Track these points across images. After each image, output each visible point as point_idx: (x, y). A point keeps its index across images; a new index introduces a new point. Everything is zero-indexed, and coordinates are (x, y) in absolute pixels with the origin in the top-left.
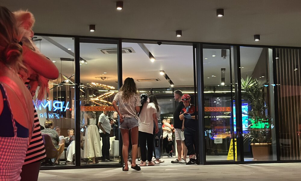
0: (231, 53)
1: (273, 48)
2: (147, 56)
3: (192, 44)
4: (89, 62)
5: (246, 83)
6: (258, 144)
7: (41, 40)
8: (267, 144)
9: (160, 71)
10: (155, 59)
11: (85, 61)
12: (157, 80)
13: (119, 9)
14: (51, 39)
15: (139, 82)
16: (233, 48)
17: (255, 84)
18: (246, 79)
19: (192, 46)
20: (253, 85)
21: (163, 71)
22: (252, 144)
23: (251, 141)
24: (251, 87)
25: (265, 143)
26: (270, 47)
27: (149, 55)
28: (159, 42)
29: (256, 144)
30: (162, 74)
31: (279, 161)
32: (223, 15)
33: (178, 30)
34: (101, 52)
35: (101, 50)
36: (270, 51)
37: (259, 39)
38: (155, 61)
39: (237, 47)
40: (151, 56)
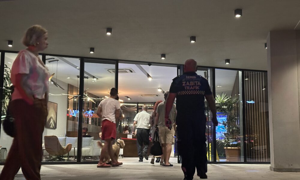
0: (208, 73)
1: (243, 71)
2: (146, 76)
3: (176, 66)
4: (100, 80)
5: (221, 98)
6: (230, 148)
7: (58, 60)
8: (237, 148)
9: (158, 88)
10: (152, 78)
11: (97, 79)
12: (157, 96)
13: (109, 34)
14: (65, 60)
15: (142, 97)
16: (210, 70)
17: (229, 99)
18: (222, 95)
19: (177, 68)
20: (227, 100)
21: (161, 88)
22: (225, 148)
23: (224, 145)
24: (226, 101)
25: (236, 147)
26: (240, 70)
27: (147, 75)
28: (150, 64)
29: (228, 148)
30: (160, 90)
31: (245, 162)
32: (195, 41)
33: (162, 53)
34: (107, 71)
35: (108, 70)
36: (240, 73)
37: (229, 63)
38: (152, 80)
39: (213, 69)
40: (148, 76)
